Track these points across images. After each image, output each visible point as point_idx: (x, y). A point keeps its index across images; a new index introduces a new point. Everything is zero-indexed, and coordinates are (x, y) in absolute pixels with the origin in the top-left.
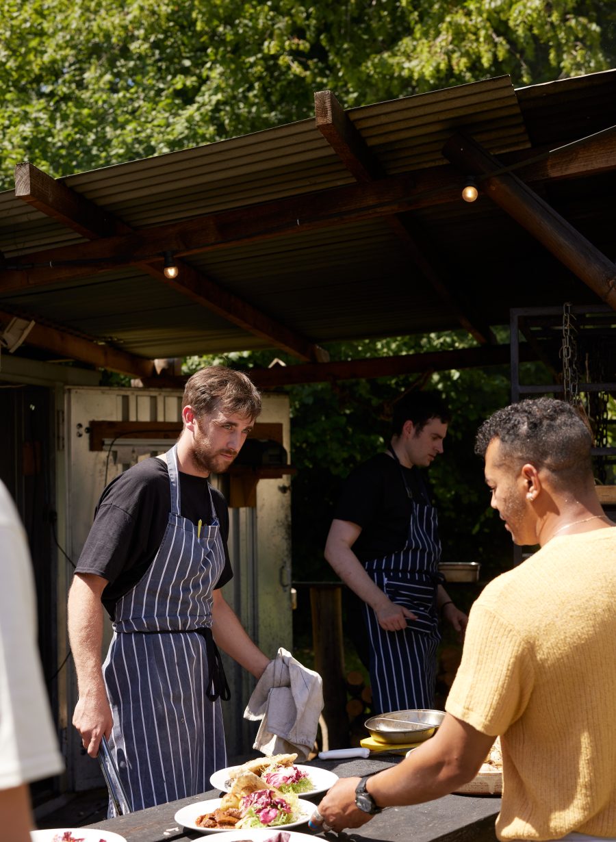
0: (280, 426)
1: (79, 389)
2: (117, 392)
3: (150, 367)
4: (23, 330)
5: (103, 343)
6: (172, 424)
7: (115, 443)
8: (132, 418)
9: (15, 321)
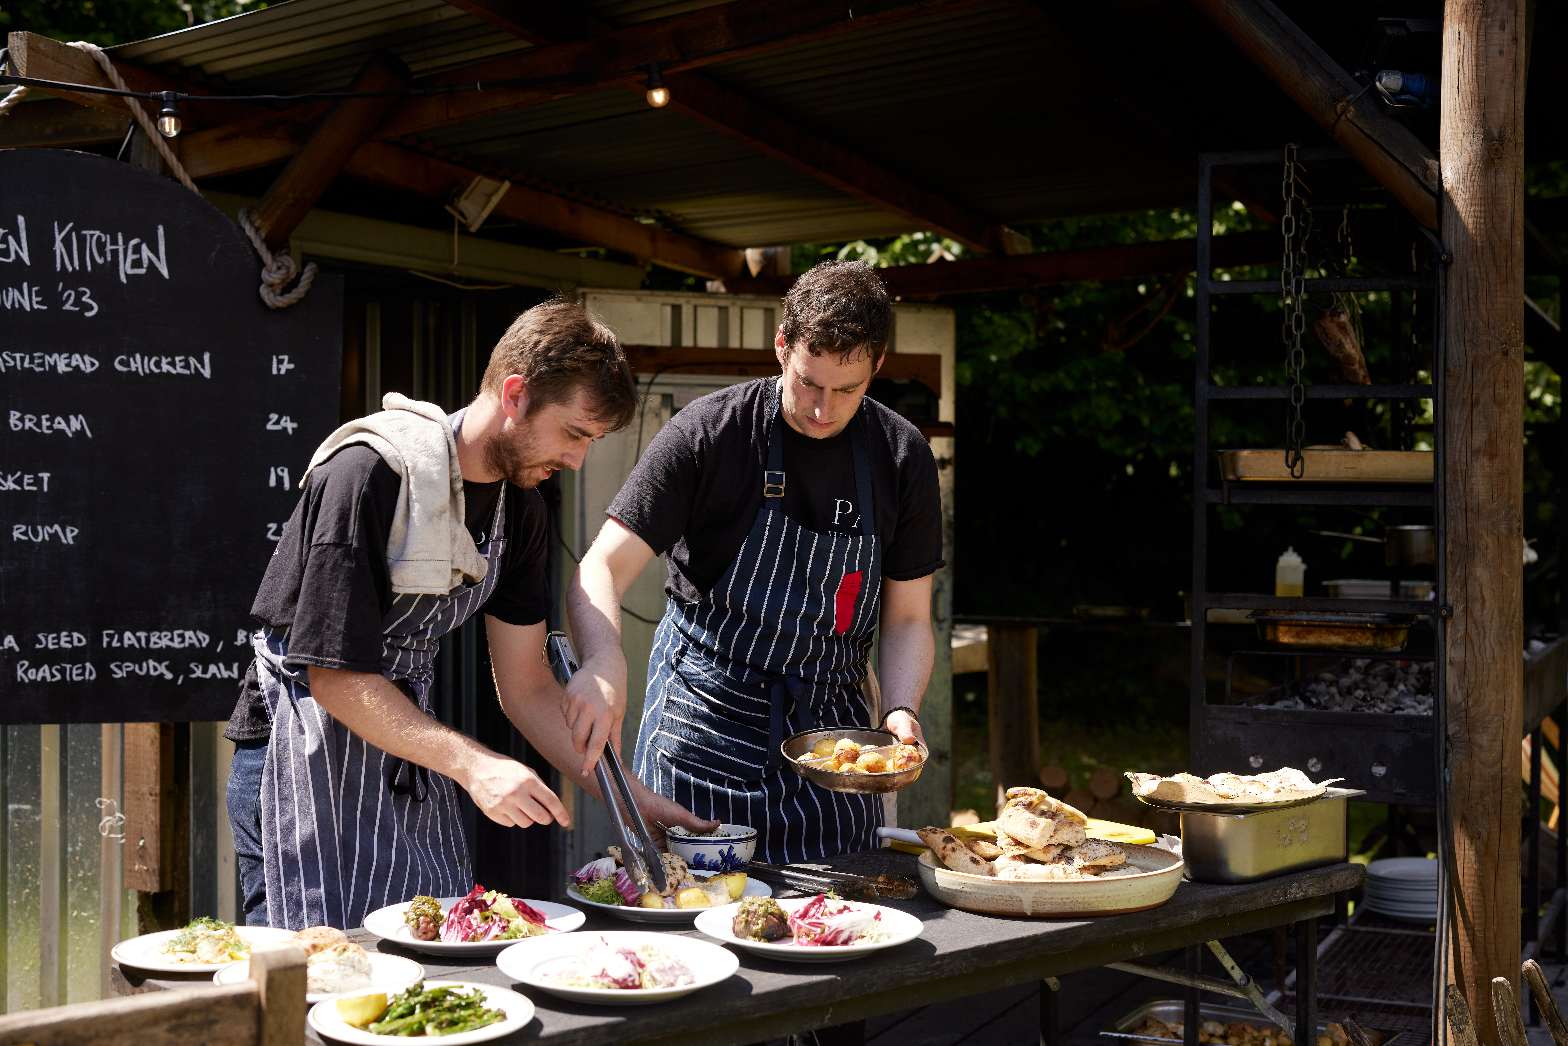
0: (935, 360)
1: (600, 293)
2: (661, 300)
3: (738, 263)
4: (490, 196)
5: (650, 221)
6: (751, 351)
7: (657, 380)
8: (687, 341)
9: (478, 183)
